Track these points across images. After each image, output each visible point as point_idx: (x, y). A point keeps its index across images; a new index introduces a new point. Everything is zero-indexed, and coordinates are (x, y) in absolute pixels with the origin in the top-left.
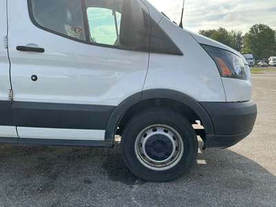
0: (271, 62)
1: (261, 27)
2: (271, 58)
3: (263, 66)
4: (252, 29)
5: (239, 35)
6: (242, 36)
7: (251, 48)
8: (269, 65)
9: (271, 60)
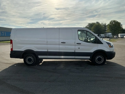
0: (119, 36)
1: (114, 21)
2: (119, 34)
3: (116, 38)
4: (110, 22)
5: (105, 25)
6: (106, 25)
7: (111, 30)
8: (119, 38)
9: (119, 35)
